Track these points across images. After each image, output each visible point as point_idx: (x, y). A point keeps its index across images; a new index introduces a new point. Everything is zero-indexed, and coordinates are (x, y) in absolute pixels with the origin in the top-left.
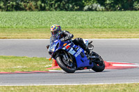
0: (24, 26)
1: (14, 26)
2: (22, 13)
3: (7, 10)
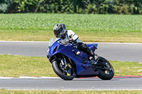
0: (117, 29)
1: (107, 29)
2: (115, 17)
3: (100, 13)
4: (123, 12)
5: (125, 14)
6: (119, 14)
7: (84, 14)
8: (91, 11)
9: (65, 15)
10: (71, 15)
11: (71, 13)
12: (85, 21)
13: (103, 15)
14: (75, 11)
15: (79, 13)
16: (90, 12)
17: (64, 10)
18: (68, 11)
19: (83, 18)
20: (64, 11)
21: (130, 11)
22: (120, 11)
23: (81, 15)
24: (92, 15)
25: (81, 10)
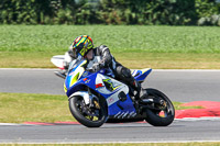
2: (101, 28)
3: (77, 23)
4: (113, 22)
5: (117, 24)
6: (107, 24)
7: (52, 24)
8: (64, 21)
9: (24, 26)
10: (31, 27)
11: (31, 24)
12: (54, 36)
13: (81, 27)
14: (39, 21)
15: (44, 24)
16: (61, 22)
17: (22, 19)
18: (28, 20)
19: (50, 31)
20: (22, 21)
21: (124, 20)
22: (108, 20)
23: (48, 27)
24: (65, 26)
25: (47, 18)
